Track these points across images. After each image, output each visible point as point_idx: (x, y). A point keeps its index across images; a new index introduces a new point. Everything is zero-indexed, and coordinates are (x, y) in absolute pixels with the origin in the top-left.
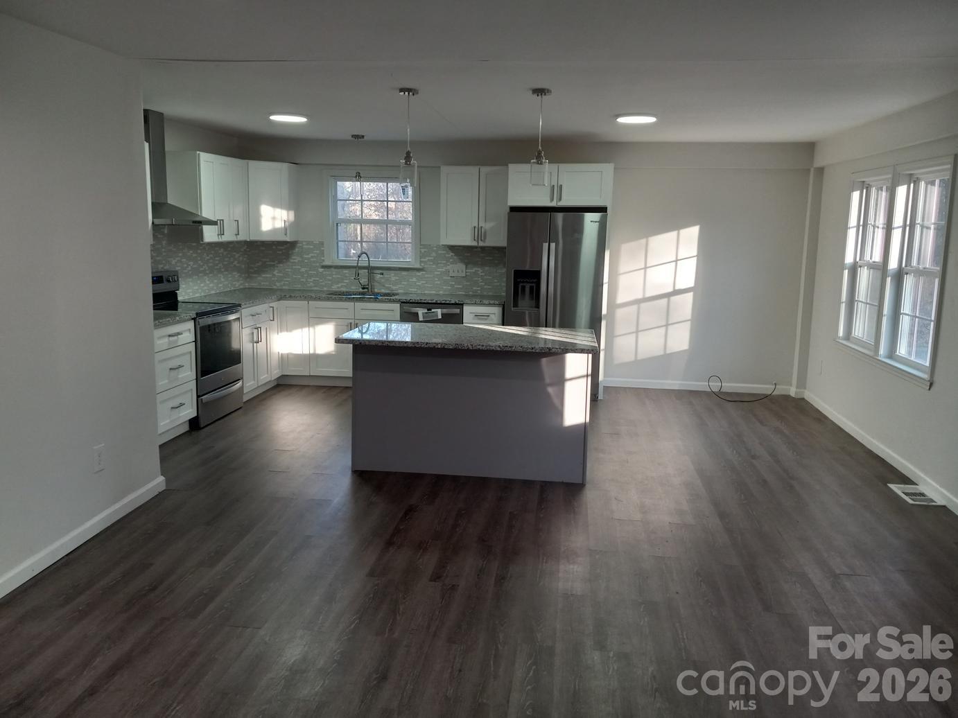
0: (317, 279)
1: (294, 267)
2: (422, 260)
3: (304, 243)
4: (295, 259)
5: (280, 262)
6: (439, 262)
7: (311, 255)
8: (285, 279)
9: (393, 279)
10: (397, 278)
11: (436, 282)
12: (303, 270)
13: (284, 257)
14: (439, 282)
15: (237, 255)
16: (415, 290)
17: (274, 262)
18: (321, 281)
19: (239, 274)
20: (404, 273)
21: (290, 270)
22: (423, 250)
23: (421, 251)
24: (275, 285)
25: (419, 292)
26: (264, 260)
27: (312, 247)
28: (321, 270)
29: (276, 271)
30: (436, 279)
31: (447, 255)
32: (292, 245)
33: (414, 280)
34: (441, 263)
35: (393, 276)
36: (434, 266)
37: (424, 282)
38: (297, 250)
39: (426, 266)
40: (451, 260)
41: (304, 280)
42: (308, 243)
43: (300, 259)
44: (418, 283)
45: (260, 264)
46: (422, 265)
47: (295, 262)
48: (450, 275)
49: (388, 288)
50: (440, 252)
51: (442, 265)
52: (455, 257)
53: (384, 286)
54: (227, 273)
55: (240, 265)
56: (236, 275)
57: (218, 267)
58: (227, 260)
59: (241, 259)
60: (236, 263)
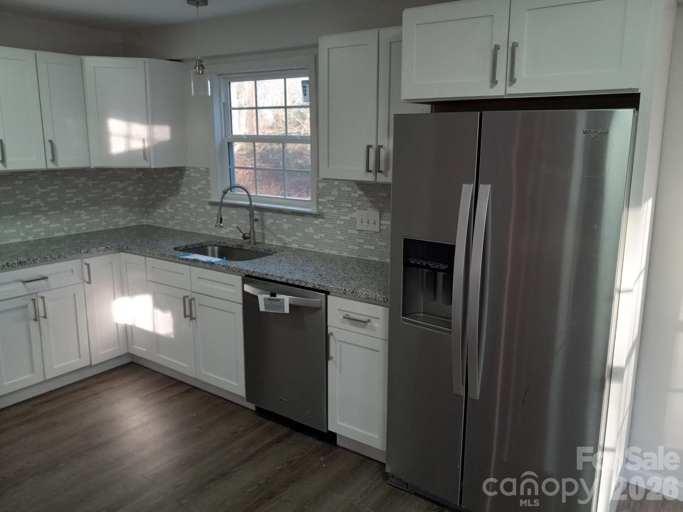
0: (206, 219)
1: (184, 202)
2: (321, 200)
3: (192, 170)
4: (184, 191)
5: (171, 195)
6: (343, 205)
7: (198, 186)
8: (176, 217)
9: (286, 226)
10: (290, 226)
11: (339, 238)
12: (192, 206)
13: (174, 188)
14: (342, 238)
15: (121, 185)
16: (312, 246)
17: (165, 194)
18: (209, 222)
19: (127, 209)
20: (299, 219)
21: (179, 205)
22: (321, 185)
23: (318, 187)
24: (169, 224)
25: (317, 250)
26: (157, 191)
27: (198, 175)
28: (209, 207)
29: (168, 206)
30: (339, 232)
31: (353, 195)
32: (177, 173)
33: (311, 230)
34: (345, 207)
35: (285, 223)
36: (335, 212)
37: (323, 235)
38: (185, 178)
39: (325, 211)
40: (359, 203)
41: (193, 219)
42: (196, 170)
43: (188, 192)
44: (315, 237)
45: (153, 196)
46: (320, 207)
47: (184, 196)
48: (358, 228)
49: (280, 240)
50: (343, 188)
51: (346, 210)
52: (365, 199)
53: (275, 235)
54: (97, 208)
55: (127, 197)
56: (121, 210)
57: (74, 201)
58: (95, 191)
59: (130, 189)
60: (118, 194)
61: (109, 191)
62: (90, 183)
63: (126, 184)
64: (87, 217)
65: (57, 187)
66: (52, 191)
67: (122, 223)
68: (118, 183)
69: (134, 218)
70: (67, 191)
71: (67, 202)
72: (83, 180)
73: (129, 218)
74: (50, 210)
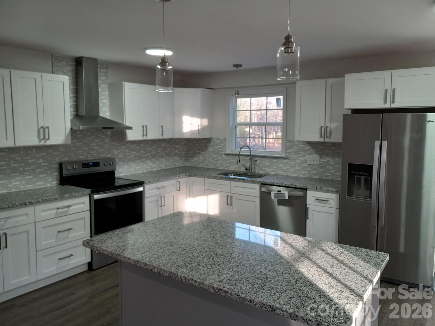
0: (222, 162)
1: (210, 154)
2: (287, 151)
3: (215, 139)
4: (210, 149)
5: (203, 151)
6: (300, 153)
7: (219, 146)
8: (205, 162)
9: (268, 164)
10: (270, 163)
11: (297, 168)
12: (214, 156)
13: (205, 148)
14: (299, 168)
15: (178, 147)
16: (282, 173)
17: (200, 150)
18: (224, 163)
19: (180, 158)
20: (275, 160)
21: (207, 156)
22: (288, 144)
23: (286, 145)
24: (200, 165)
25: (285, 174)
26: (195, 149)
27: (219, 141)
28: (224, 156)
29: (201, 156)
30: (297, 166)
31: (305, 148)
32: (209, 140)
33: (282, 165)
34: (301, 154)
35: (267, 162)
36: (296, 156)
37: (289, 167)
38: (211, 143)
39: (290, 156)
40: (309, 152)
41: (215, 162)
42: (218, 139)
43: (213, 149)
44: (284, 168)
45: (192, 152)
46: (287, 154)
47: (210, 151)
48: (308, 163)
49: (264, 170)
50: (300, 146)
51: (302, 155)
52: (312, 150)
53: (261, 168)
54: (169, 157)
55: (180, 152)
56: (177, 158)
57: (161, 154)
58: (168, 149)
59: (181, 149)
60: (177, 151)
61: (173, 149)
62: (167, 146)
63: (180, 146)
64: (165, 162)
65: (155, 147)
66: (154, 149)
67: (178, 165)
68: (177, 146)
69: (182, 162)
70: (159, 149)
71: (158, 154)
72: (164, 144)
73: (180, 163)
74: (152, 158)
